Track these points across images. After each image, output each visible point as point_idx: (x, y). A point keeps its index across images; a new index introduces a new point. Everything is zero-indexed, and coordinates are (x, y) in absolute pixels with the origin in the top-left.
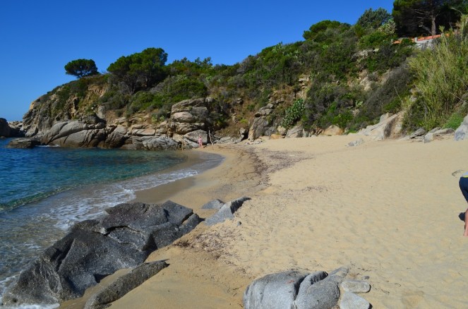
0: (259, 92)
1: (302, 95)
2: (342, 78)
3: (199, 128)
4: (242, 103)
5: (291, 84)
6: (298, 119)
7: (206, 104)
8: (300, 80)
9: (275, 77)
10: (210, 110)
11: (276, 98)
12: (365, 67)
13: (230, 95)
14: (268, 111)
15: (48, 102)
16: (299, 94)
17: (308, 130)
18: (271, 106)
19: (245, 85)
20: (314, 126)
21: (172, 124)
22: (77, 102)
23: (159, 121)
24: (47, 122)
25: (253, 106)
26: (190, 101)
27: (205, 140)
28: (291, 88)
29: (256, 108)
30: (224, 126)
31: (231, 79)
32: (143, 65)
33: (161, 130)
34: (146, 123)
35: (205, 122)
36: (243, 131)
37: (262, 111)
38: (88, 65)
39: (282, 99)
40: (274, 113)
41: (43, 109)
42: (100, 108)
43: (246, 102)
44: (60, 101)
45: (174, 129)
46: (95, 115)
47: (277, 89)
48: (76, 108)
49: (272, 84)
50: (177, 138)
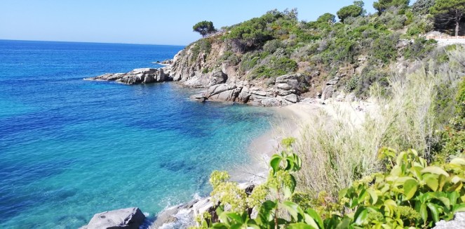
0: (330, 68)
1: (359, 70)
2: (385, 62)
3: (292, 92)
4: (319, 75)
5: (352, 63)
6: (354, 89)
7: (297, 78)
8: (359, 59)
9: (342, 59)
10: (299, 81)
11: (341, 73)
12: (403, 55)
13: (312, 70)
14: (335, 82)
15: (186, 56)
16: (357, 69)
17: (358, 97)
18: (337, 78)
19: (322, 62)
20: (362, 95)
21: (277, 90)
22: (205, 57)
23: (268, 86)
24: (186, 70)
25: (326, 77)
26: (287, 76)
27: (295, 100)
28: (352, 66)
29: (328, 78)
30: (307, 91)
31: (313, 57)
32: (252, 34)
33: (270, 93)
34: (260, 87)
35: (296, 89)
36: (318, 94)
37: (331, 82)
38: (209, 26)
39: (345, 74)
40: (339, 84)
41: (183, 61)
42: (224, 65)
43: (322, 73)
44: (194, 55)
45: (277, 93)
46: (221, 71)
47: (343, 66)
48: (205, 61)
49: (340, 63)
50: (279, 98)
